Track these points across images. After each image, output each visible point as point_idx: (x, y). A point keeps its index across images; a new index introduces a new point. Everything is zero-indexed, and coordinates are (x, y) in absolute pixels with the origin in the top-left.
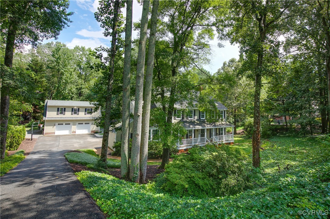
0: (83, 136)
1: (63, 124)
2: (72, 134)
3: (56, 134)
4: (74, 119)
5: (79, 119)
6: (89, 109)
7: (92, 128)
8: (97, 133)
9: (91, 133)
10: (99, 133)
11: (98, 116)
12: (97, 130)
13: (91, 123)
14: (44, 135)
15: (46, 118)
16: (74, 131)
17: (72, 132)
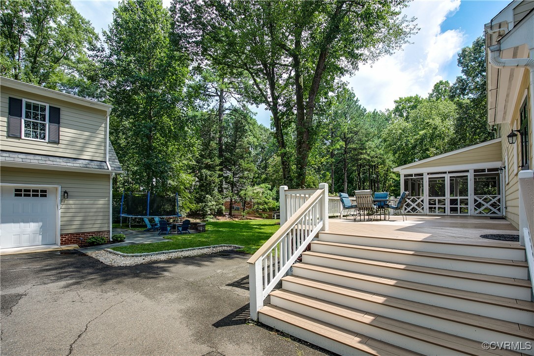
6: (36, 107)
7: (65, 219)
8: (98, 244)
9: (62, 244)
10: (109, 242)
11: (97, 155)
12: (99, 232)
13: (55, 188)
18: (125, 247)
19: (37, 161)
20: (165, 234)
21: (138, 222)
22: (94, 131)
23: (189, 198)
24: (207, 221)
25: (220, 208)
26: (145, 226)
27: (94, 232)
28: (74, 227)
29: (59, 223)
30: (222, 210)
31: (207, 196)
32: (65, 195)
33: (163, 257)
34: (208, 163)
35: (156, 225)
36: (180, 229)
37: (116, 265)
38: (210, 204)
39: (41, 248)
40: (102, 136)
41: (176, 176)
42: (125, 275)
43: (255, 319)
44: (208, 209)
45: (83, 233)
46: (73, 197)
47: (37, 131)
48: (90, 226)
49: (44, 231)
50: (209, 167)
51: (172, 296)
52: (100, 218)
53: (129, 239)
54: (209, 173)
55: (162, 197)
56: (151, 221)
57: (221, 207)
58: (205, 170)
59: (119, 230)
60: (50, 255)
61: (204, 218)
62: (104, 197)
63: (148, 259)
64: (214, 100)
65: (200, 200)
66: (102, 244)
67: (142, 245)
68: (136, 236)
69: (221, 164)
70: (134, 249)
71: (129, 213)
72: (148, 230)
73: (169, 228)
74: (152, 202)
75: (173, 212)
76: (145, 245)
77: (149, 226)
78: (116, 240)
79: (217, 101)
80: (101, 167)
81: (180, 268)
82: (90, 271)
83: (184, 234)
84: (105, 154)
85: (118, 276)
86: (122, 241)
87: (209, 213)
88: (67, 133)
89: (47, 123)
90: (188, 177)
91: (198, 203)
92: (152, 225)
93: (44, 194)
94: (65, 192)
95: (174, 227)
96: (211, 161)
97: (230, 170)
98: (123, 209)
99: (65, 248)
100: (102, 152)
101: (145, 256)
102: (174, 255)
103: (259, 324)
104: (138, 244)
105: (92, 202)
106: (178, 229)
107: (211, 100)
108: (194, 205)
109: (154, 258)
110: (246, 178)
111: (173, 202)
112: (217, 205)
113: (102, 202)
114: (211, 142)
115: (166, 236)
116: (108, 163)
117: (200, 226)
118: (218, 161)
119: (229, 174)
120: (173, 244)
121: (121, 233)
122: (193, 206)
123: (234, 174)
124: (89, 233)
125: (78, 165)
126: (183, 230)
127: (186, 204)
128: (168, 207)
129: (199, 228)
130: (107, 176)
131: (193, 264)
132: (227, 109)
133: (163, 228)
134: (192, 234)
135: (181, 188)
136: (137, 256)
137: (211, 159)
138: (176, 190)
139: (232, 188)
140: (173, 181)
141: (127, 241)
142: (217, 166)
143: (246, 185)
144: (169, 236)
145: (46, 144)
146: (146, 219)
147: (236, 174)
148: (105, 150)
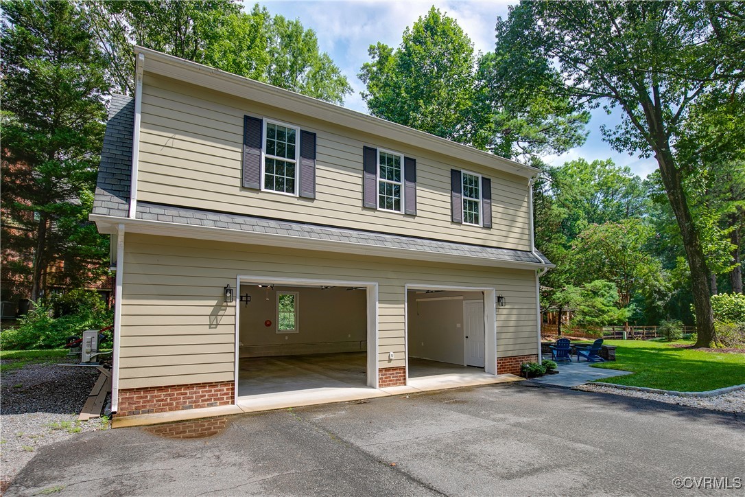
6: (470, 179)
11: (523, 242)
12: (528, 356)
13: (490, 292)
14: (112, 416)
15: (134, 203)
16: (390, 360)
17: (380, 370)
19: (481, 255)
22: (516, 207)
27: (524, 357)
32: (500, 301)
45: (515, 358)
46: (507, 304)
47: (472, 212)
80: (532, 260)
84: (530, 240)
86: (553, 371)
88: (497, 214)
89: (480, 200)
94: (499, 298)
100: (527, 237)
116: (534, 253)
124: (519, 357)
130: (532, 273)
145: (480, 230)
148: (529, 235)
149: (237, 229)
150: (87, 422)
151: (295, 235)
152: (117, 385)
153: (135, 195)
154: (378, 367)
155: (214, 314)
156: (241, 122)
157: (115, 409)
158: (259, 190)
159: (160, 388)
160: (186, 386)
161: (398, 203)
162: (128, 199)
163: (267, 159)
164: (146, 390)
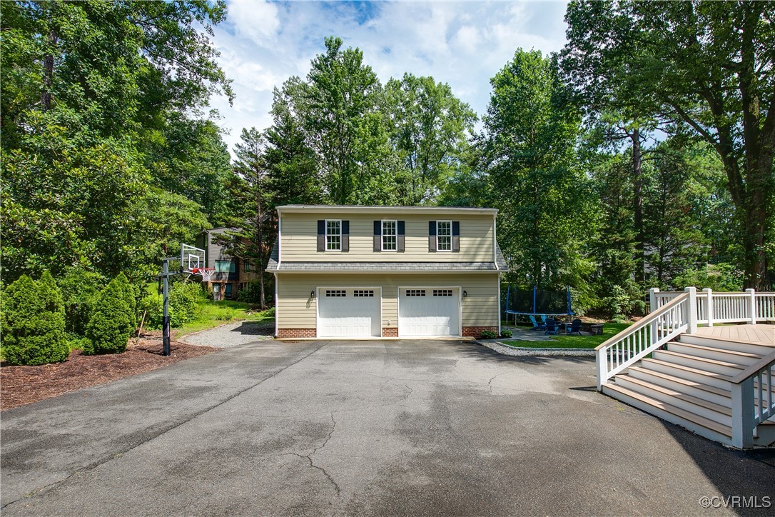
0: (432, 351)
1: (344, 294)
2: (382, 338)
3: (321, 335)
4: (386, 269)
5: (406, 269)
6: (444, 224)
7: (465, 314)
8: (490, 338)
9: (463, 336)
10: (499, 337)
11: (487, 257)
12: (490, 327)
13: (458, 289)
14: (275, 337)
15: (280, 263)
16: (389, 324)
17: (383, 329)
18: (513, 342)
19: (446, 268)
20: (552, 334)
21: (525, 320)
22: (483, 235)
23: (588, 290)
24: (616, 322)
25: (637, 304)
26: (532, 325)
27: (486, 327)
28: (471, 321)
29: (461, 318)
30: (640, 307)
31: (615, 287)
32: (465, 294)
33: (545, 353)
34: (616, 239)
35: (543, 324)
36: (570, 329)
37: (506, 354)
38: (619, 298)
39: (450, 338)
40: (491, 239)
41: (569, 262)
42: (514, 360)
43: (600, 390)
44: (617, 306)
45: (478, 328)
46: (470, 296)
47: (445, 244)
48: (483, 321)
49: (451, 324)
50: (616, 245)
51: (545, 374)
52: (491, 314)
53: (515, 335)
54: (617, 253)
55: (553, 290)
56: (538, 319)
57: (639, 302)
58: (610, 251)
59: (506, 327)
60: (457, 343)
61: (611, 318)
62: (493, 295)
63: (532, 353)
64: (625, 142)
65: (605, 292)
66: (492, 338)
67: (528, 341)
68: (521, 334)
69: (637, 239)
70: (519, 344)
71: (515, 310)
72: (535, 329)
73: (556, 328)
74: (540, 296)
75: (565, 309)
76: (530, 342)
77: (535, 325)
78: (504, 336)
79: (630, 141)
80: (490, 268)
81: (560, 362)
82: (489, 355)
83: (573, 335)
84: (493, 255)
85: (508, 360)
86: (509, 337)
87: (619, 310)
88: (465, 242)
89: (451, 235)
90: (585, 262)
91: (601, 296)
92: (539, 324)
93: (450, 293)
94: (465, 292)
95: (563, 327)
96: (621, 236)
97: (656, 245)
98: (509, 305)
99: (465, 338)
100: (491, 253)
101: (530, 350)
102: (556, 353)
103: (601, 392)
104: (524, 341)
105: (484, 300)
106: (568, 330)
107: (621, 143)
108: (596, 300)
109: (538, 353)
110: (685, 255)
111: (565, 296)
112: (631, 300)
113: (492, 299)
114: (620, 209)
115: (552, 336)
116: (496, 263)
117: (595, 327)
118: (631, 235)
119: (654, 251)
120: (558, 343)
121: (508, 330)
122: (595, 302)
123: (663, 252)
124: (482, 327)
125: (473, 268)
126: (572, 331)
127: (584, 299)
128: (559, 303)
129: (594, 330)
130: (496, 275)
131: (573, 361)
132: (648, 151)
133: (550, 327)
134: (584, 336)
135: (576, 278)
136: (522, 350)
137: (620, 232)
138: (570, 281)
139: (660, 272)
140: (566, 269)
141: (514, 338)
142: (632, 241)
143: (685, 268)
144: (556, 336)
145: (451, 253)
146: (532, 317)
147: (667, 251)
148: (493, 251)
149: (322, 269)
150: (269, 338)
151: (339, 269)
152: (277, 327)
153: (280, 260)
154: (382, 326)
155: (308, 302)
156: (317, 223)
157: (276, 335)
158: (324, 251)
159: (290, 329)
160: (299, 329)
161: (394, 245)
162: (278, 262)
163: (328, 237)
164: (286, 329)
